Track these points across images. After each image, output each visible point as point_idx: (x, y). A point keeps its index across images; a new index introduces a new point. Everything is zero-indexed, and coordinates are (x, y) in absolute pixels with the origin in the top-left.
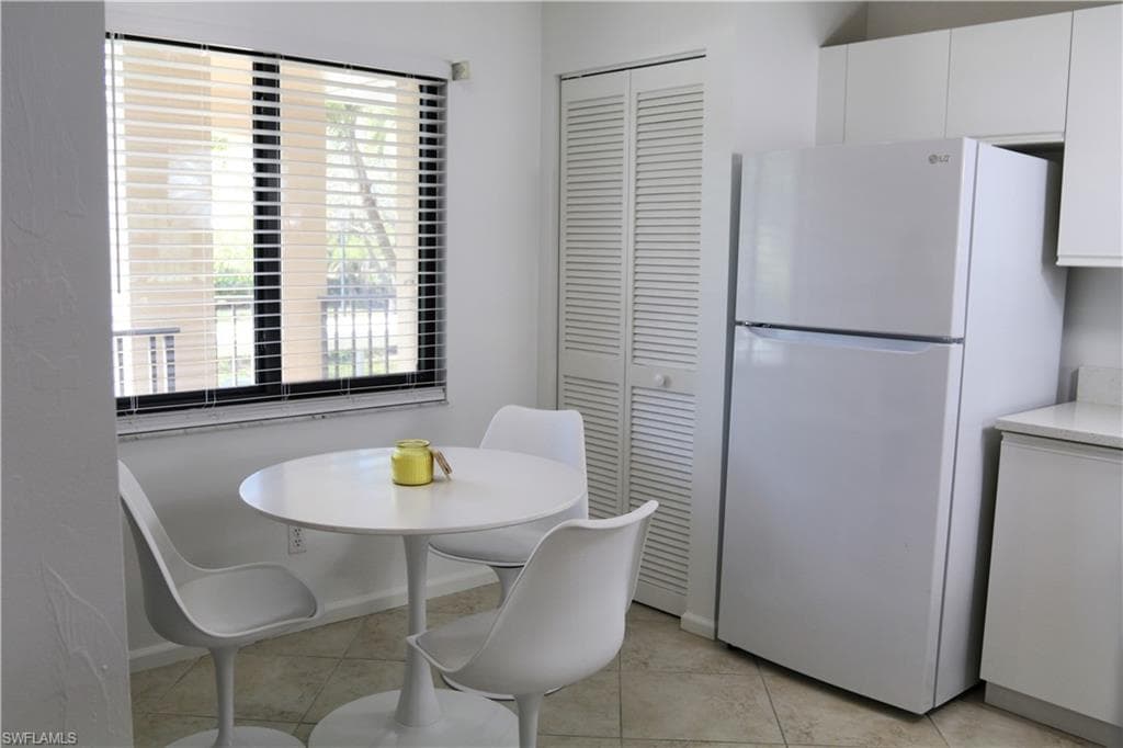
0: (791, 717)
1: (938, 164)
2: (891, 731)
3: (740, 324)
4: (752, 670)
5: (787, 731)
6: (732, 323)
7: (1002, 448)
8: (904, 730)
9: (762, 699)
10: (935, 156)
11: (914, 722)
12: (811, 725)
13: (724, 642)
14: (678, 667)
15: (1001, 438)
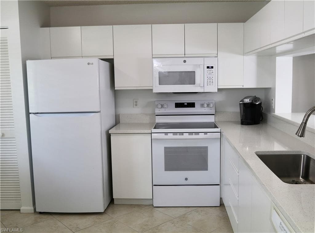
0: (70, 225)
1: (90, 65)
2: (98, 219)
3: (31, 113)
4: (50, 217)
5: (72, 229)
6: (28, 113)
7: (111, 138)
8: (101, 218)
9: (59, 224)
10: (89, 63)
11: (102, 214)
12: (77, 225)
13: (38, 212)
14: (28, 224)
15: (110, 135)
